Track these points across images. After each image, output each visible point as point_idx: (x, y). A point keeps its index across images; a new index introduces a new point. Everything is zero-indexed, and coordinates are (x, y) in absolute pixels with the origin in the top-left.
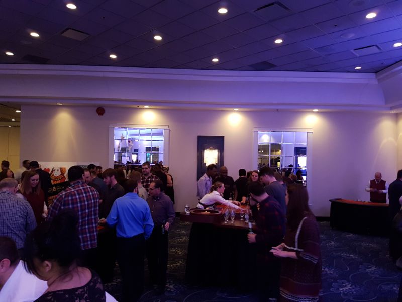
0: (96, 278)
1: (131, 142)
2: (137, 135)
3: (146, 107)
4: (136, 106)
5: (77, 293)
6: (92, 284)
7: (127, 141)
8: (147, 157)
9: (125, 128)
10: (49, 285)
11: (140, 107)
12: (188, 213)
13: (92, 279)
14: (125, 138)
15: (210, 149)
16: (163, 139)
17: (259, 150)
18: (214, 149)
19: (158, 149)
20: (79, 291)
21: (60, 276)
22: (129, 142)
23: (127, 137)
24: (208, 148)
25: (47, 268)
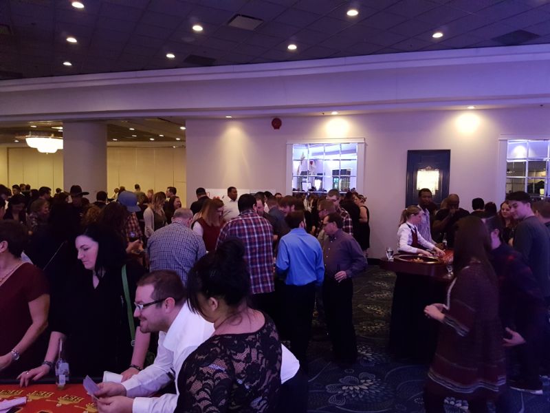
0: (269, 324)
1: (314, 163)
2: (321, 154)
3: (334, 113)
4: (321, 114)
5: (247, 340)
6: (265, 331)
7: (308, 162)
8: (334, 184)
9: (306, 145)
10: (216, 328)
11: (326, 113)
12: (391, 258)
13: (265, 325)
14: (306, 158)
15: (428, 170)
16: (356, 157)
17: (508, 170)
18: (433, 168)
19: (349, 173)
20: (250, 338)
21: (228, 318)
22: (311, 163)
23: (309, 157)
24: (424, 167)
25: (214, 306)
